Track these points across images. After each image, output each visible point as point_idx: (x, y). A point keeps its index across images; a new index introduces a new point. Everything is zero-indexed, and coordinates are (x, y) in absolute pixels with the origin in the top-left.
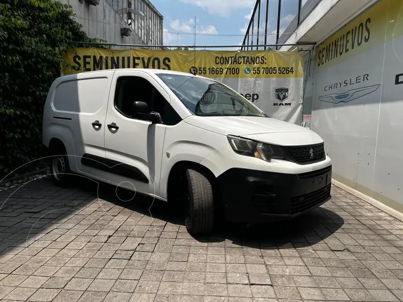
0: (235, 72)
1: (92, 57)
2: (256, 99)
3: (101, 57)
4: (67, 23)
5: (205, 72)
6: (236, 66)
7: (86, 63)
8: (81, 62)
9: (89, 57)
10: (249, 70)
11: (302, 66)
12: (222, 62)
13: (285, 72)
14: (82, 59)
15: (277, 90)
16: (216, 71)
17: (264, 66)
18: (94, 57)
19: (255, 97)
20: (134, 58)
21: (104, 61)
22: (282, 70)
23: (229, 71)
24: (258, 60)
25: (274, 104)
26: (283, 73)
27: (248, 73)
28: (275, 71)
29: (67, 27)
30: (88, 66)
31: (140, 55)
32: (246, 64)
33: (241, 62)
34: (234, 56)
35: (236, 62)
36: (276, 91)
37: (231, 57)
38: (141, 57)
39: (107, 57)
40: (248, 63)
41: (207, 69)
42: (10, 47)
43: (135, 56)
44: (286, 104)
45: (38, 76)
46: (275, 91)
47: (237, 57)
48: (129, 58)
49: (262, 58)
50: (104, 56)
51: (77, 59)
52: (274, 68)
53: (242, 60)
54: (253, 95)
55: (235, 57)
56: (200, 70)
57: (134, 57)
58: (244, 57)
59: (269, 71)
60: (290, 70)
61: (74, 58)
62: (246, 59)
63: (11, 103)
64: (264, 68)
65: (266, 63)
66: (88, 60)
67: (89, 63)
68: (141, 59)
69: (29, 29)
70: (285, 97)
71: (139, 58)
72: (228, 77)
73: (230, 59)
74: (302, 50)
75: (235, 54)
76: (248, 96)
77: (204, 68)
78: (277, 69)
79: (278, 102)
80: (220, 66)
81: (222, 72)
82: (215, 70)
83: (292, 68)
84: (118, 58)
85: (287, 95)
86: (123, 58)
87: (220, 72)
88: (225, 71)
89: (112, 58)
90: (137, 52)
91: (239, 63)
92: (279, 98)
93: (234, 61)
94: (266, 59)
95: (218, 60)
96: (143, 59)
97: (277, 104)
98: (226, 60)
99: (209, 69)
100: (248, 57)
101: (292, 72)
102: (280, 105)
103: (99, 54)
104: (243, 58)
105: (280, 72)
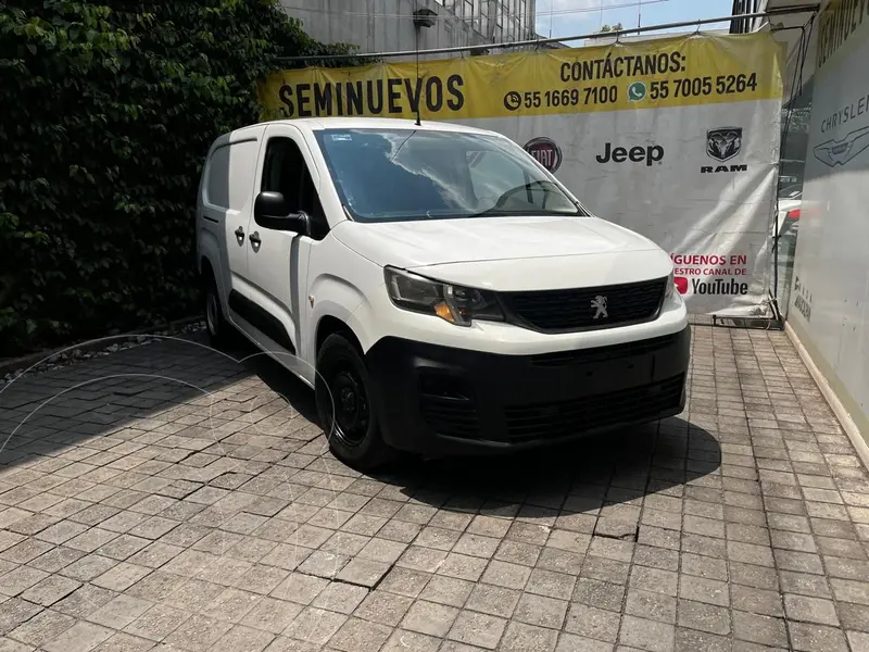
0: (608, 96)
1: (312, 88)
2: (656, 159)
3: (328, 85)
4: (266, 22)
5: (537, 102)
6: (608, 82)
7: (302, 100)
8: (294, 98)
9: (307, 87)
10: (640, 89)
11: (781, 69)
12: (576, 77)
13: (734, 87)
14: (294, 92)
15: (710, 135)
16: (563, 97)
17: (680, 75)
18: (317, 86)
19: (655, 153)
20: (391, 82)
21: (334, 92)
22: (727, 84)
23: (592, 96)
24: (663, 61)
25: (703, 170)
26: (728, 91)
27: (638, 98)
28: (706, 88)
29: (267, 29)
30: (305, 107)
31: (401, 74)
32: (634, 74)
33: (622, 71)
34: (605, 58)
35: (610, 71)
36: (709, 137)
37: (598, 62)
38: (403, 78)
39: (339, 85)
40: (638, 72)
41: (542, 96)
42: (134, 84)
43: (392, 77)
44: (734, 168)
45: (203, 136)
46: (706, 137)
47: (613, 59)
48: (380, 83)
49: (675, 57)
50: (334, 84)
51: (286, 93)
52: (705, 79)
53: (623, 66)
54: (650, 149)
55: (608, 61)
56: (526, 99)
57: (389, 80)
58: (629, 59)
59: (692, 88)
60: (746, 80)
61: (282, 93)
62: (633, 62)
63: (148, 190)
64: (679, 81)
65: (683, 69)
66: (305, 93)
67: (307, 100)
68: (403, 83)
69: (178, 44)
70: (731, 151)
71: (399, 82)
72: (591, 111)
73: (595, 66)
74: (781, 27)
75: (607, 54)
76: (638, 151)
77: (535, 93)
78: (713, 82)
79: (714, 163)
80: (570, 85)
81: (577, 98)
82: (560, 96)
83: (753, 76)
84: (359, 84)
85: (737, 145)
86: (370, 83)
87: (571, 100)
88: (582, 97)
89: (349, 86)
90: (395, 69)
91: (617, 76)
92: (716, 153)
93: (605, 71)
94: (684, 58)
95: (568, 72)
96: (408, 83)
97: (710, 169)
98: (586, 70)
99: (548, 94)
100: (639, 58)
101: (754, 85)
102: (718, 170)
103: (325, 78)
104: (626, 62)
105: (720, 87)
